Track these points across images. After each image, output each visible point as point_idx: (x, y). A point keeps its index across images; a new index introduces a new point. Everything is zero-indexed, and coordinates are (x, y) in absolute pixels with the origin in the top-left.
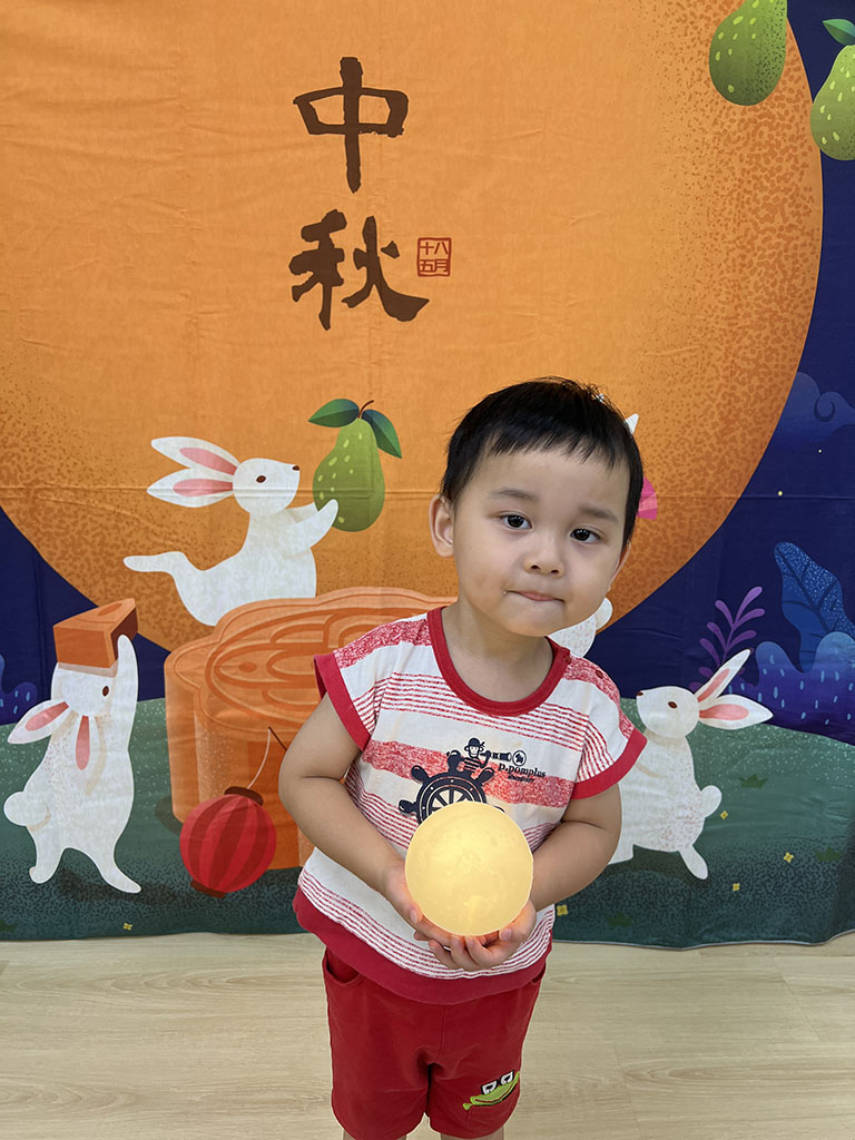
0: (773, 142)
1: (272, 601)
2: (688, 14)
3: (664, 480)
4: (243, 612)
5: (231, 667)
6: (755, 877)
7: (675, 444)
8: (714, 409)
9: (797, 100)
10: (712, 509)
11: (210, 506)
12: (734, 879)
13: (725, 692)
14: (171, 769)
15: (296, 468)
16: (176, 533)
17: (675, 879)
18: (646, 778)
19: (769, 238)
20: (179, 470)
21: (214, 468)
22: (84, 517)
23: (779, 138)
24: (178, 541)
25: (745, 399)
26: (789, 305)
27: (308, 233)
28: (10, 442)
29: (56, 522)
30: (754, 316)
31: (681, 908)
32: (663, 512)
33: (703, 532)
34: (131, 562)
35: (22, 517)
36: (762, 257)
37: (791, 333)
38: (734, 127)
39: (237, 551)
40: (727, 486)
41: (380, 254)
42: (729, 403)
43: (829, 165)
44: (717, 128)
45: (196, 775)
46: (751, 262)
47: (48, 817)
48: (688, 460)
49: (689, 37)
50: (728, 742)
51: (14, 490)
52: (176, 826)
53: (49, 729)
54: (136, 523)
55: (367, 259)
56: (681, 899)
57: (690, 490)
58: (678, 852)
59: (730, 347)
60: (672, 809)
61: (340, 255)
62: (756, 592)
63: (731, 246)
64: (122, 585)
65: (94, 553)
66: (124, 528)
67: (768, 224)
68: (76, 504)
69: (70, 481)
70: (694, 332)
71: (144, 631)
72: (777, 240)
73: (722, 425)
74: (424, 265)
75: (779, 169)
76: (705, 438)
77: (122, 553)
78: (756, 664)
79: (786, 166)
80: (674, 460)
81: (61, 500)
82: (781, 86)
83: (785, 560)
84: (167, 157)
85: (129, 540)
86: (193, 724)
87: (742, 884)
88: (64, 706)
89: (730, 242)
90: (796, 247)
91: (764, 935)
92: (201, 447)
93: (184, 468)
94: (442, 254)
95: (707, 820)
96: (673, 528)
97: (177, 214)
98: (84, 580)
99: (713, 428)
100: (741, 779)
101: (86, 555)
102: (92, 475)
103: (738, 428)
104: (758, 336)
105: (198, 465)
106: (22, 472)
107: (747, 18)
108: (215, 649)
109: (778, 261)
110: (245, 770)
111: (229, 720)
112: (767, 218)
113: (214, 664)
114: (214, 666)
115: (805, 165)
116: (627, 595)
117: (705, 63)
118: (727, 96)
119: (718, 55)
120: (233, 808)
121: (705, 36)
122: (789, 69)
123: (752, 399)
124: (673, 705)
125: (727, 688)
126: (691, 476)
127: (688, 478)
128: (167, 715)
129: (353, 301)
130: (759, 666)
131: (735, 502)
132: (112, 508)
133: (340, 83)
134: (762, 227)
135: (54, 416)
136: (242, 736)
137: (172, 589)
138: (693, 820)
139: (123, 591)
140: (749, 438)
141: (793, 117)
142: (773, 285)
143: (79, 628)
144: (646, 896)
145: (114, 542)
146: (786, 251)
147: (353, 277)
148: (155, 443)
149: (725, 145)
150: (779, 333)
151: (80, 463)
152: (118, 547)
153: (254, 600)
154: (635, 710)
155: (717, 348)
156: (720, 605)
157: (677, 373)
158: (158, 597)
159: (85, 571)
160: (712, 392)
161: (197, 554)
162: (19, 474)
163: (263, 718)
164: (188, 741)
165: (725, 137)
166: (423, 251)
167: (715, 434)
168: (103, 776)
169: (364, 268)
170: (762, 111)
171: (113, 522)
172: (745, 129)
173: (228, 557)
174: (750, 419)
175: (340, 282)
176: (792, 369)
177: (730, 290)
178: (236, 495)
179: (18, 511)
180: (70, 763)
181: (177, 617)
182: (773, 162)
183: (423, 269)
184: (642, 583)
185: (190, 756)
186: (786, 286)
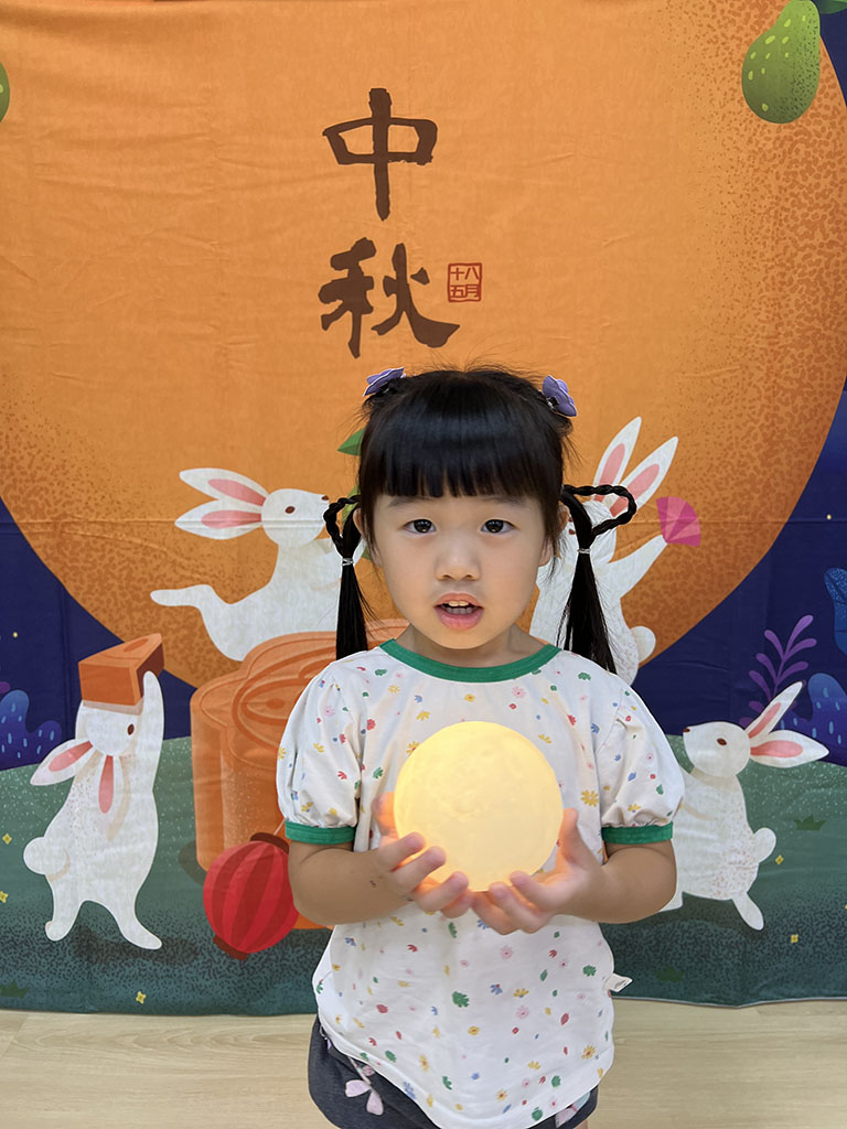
0: (810, 159)
1: (300, 634)
2: (720, 36)
3: (706, 505)
4: (271, 646)
5: (257, 704)
6: (815, 928)
7: (717, 468)
8: (757, 430)
9: (834, 116)
10: (757, 535)
11: (239, 538)
12: (792, 930)
13: (777, 728)
14: (197, 813)
15: (325, 498)
16: (203, 566)
17: (729, 930)
18: (695, 820)
19: (809, 256)
20: (207, 502)
21: (243, 499)
22: (111, 551)
23: (817, 155)
24: (205, 574)
25: (789, 419)
26: (832, 323)
27: (338, 261)
28: (38, 476)
29: (82, 556)
30: (796, 335)
31: (736, 961)
32: (707, 538)
33: (750, 558)
34: (158, 597)
35: (49, 551)
36: (802, 274)
37: (836, 351)
38: (770, 145)
39: (265, 584)
40: (773, 510)
41: (410, 281)
42: (773, 424)
44: (752, 147)
45: (221, 820)
46: (791, 280)
47: (67, 866)
48: (732, 483)
49: (721, 58)
50: (783, 782)
51: (42, 524)
52: (197, 873)
53: (72, 770)
54: (163, 556)
55: (397, 286)
56: (736, 952)
57: (734, 515)
58: (731, 900)
59: (772, 367)
60: (724, 854)
61: (369, 283)
62: (807, 620)
63: (770, 264)
64: (149, 620)
65: (121, 588)
66: (151, 561)
67: (807, 241)
68: (104, 538)
69: (98, 514)
70: (734, 352)
71: (170, 666)
72: (818, 257)
73: (766, 447)
74: (455, 291)
75: (818, 185)
76: (748, 460)
77: (149, 587)
78: (809, 697)
79: (825, 183)
80: (716, 483)
81: (88, 534)
82: (816, 104)
83: (837, 588)
84: (198, 191)
85: (156, 574)
86: (220, 765)
87: (800, 935)
88: (88, 746)
89: (768, 260)
90: (837, 264)
91: (826, 991)
92: (229, 478)
93: (212, 499)
94: (473, 280)
95: (762, 866)
96: (718, 555)
97: (207, 246)
98: (110, 615)
99: (757, 450)
100: (797, 821)
101: (114, 589)
102: (120, 508)
103: (782, 450)
104: (801, 355)
105: (227, 497)
106: (49, 506)
107: (779, 38)
108: (242, 685)
109: (819, 277)
110: (270, 814)
111: (256, 760)
112: (806, 235)
113: (241, 701)
114: (241, 703)
116: (670, 625)
117: (738, 83)
118: (761, 114)
119: (751, 73)
120: (258, 856)
121: (737, 56)
122: (824, 87)
123: (796, 420)
124: (722, 742)
125: (779, 724)
126: (735, 500)
127: (732, 502)
128: (194, 753)
129: (382, 329)
130: (813, 701)
131: (782, 527)
132: (139, 541)
133: (369, 114)
134: (801, 245)
135: (83, 449)
136: (269, 776)
137: (199, 625)
138: (747, 865)
139: (150, 625)
140: (794, 459)
141: (830, 133)
142: (814, 303)
143: (104, 664)
144: (699, 948)
145: (141, 576)
146: (827, 268)
147: (382, 304)
148: (183, 475)
149: (761, 163)
150: (823, 351)
151: (107, 496)
152: (145, 581)
153: (282, 634)
154: (682, 747)
155: (758, 368)
156: (770, 635)
157: (717, 395)
158: (185, 632)
159: (111, 606)
160: (754, 413)
161: (224, 587)
162: (47, 508)
164: (214, 782)
165: (760, 155)
166: (453, 276)
167: (759, 456)
168: (126, 820)
169: (394, 296)
170: (797, 129)
171: (140, 556)
172: (781, 146)
173: (255, 590)
174: (794, 440)
175: (370, 309)
176: (837, 388)
177: (770, 308)
178: (265, 526)
179: (45, 546)
180: (92, 805)
181: (204, 653)
183: (453, 295)
184: (686, 613)
185: (215, 798)
186: (828, 304)
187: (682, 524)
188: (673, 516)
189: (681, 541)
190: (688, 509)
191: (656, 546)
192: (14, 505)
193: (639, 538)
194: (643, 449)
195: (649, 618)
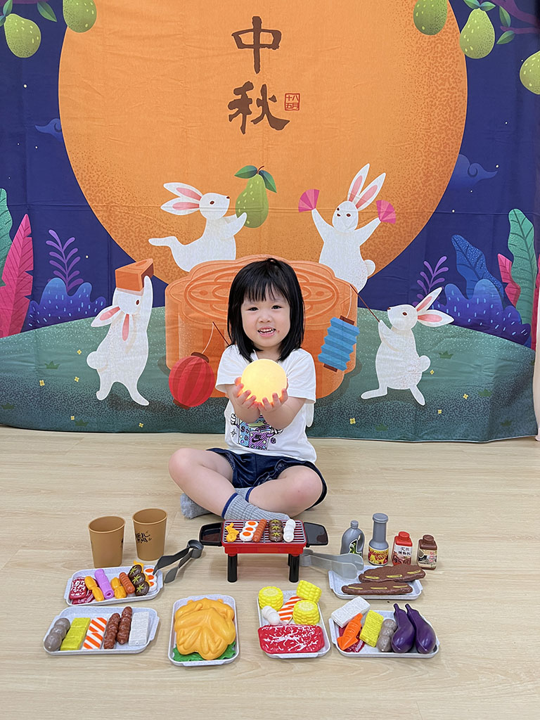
0: (443, 50)
3: (398, 205)
4: (202, 266)
5: (196, 292)
6: (449, 407)
7: (403, 188)
8: (420, 170)
9: (453, 32)
10: (421, 218)
12: (438, 407)
14: (167, 342)
15: (228, 198)
16: (173, 228)
17: (408, 404)
19: (443, 93)
21: (191, 197)
22: (132, 219)
23: (446, 49)
24: (173, 231)
25: (435, 166)
26: (453, 123)
27: (237, 92)
28: (101, 184)
29: (119, 221)
30: (438, 128)
31: (412, 419)
32: (399, 220)
33: (417, 228)
34: (152, 241)
35: (104, 219)
36: (440, 101)
37: (455, 136)
38: (426, 44)
40: (428, 207)
41: (268, 100)
42: (428, 168)
43: (469, 61)
44: (417, 45)
45: (178, 345)
46: (435, 104)
47: (107, 365)
48: (409, 195)
49: (404, 7)
50: (433, 334)
51: (101, 206)
52: (166, 371)
53: (110, 320)
54: (155, 223)
55: (262, 103)
56: (412, 415)
57: (411, 209)
58: (409, 389)
59: (427, 142)
60: (406, 367)
61: (250, 101)
62: (444, 258)
63: (426, 97)
64: (147, 252)
65: (136, 237)
66: (149, 225)
67: (442, 87)
68: (129, 213)
69: (127, 202)
70: (410, 135)
71: (156, 274)
72: (447, 94)
73: (424, 178)
74: (288, 105)
75: (446, 62)
76: (417, 184)
78: (445, 295)
79: (450, 61)
80: (403, 195)
81: (122, 211)
82: (446, 27)
83: (457, 244)
84: (176, 59)
85: (151, 231)
86: (178, 320)
87: (442, 410)
88: (118, 309)
89: (425, 95)
90: (456, 97)
92: (186, 188)
93: (178, 197)
94: (296, 101)
96: (403, 228)
97: (180, 83)
98: (130, 249)
99: (421, 179)
100: (440, 354)
101: (132, 237)
102: (136, 200)
103: (432, 180)
104: (440, 137)
105: (184, 196)
106: (105, 198)
108: (189, 283)
109: (448, 103)
110: (201, 344)
111: (194, 318)
112: (442, 84)
113: (188, 290)
114: (188, 292)
115: (458, 61)
116: (382, 260)
117: (412, 17)
118: (422, 31)
119: (417, 14)
120: (194, 363)
121: (411, 6)
122: (449, 20)
123: (438, 166)
124: (405, 314)
126: (411, 202)
128: (166, 314)
129: (255, 121)
130: (447, 296)
131: (432, 214)
132: (145, 215)
133: (252, 27)
134: (440, 88)
135: (121, 173)
136: (200, 326)
138: (416, 372)
139: (148, 255)
140: (437, 184)
141: (452, 40)
142: (446, 114)
143: (126, 271)
144: (394, 414)
145: (145, 232)
146: (451, 99)
147: (256, 111)
148: (165, 185)
149: (422, 52)
150: (450, 136)
151: (131, 194)
152: (147, 234)
153: (207, 261)
154: (387, 316)
155: (421, 143)
156: (426, 264)
157: (403, 155)
158: (164, 258)
159: (131, 245)
160: (419, 163)
161: (182, 237)
163: (210, 317)
164: (176, 328)
165: (422, 49)
166: (287, 99)
167: (422, 182)
168: (134, 344)
169: (261, 107)
170: (438, 38)
171: (145, 222)
172: (430, 45)
173: (196, 239)
174: (437, 175)
175: (250, 113)
176: (456, 152)
177: (426, 116)
178: (201, 210)
179: (103, 216)
180: (119, 337)
181: (172, 267)
182: (444, 60)
183: (287, 107)
184: (389, 254)
185: (175, 335)
186: (452, 114)
187: (387, 213)
188: (384, 209)
189: (386, 221)
190: (390, 206)
191: (376, 222)
192: (89, 197)
193: (369, 219)
194: (370, 178)
195: (373, 256)
